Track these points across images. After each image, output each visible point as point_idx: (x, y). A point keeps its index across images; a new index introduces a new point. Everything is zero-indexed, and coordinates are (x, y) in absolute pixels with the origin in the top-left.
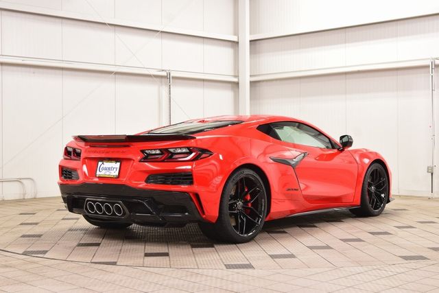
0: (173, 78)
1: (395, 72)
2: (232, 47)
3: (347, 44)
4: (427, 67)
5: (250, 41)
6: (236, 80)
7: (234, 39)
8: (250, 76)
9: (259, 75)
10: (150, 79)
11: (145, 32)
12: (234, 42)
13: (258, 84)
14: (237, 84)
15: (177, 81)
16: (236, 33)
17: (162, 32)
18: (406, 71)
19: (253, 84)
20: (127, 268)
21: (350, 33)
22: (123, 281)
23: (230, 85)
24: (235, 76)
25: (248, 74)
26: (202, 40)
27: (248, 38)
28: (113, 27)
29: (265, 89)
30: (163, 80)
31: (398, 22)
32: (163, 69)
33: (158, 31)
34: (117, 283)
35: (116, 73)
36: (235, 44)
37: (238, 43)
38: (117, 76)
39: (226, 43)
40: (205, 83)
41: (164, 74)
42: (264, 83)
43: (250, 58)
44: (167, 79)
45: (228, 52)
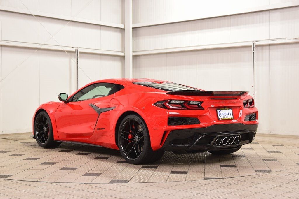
0: (80, 53)
1: (229, 50)
2: (121, 32)
3: (198, 31)
4: (250, 46)
5: (133, 28)
6: (123, 54)
7: (122, 26)
8: (133, 52)
9: (139, 51)
10: (64, 53)
11: (60, 21)
12: (121, 28)
13: (138, 57)
14: (123, 57)
15: (82, 55)
16: (123, 22)
17: (72, 21)
18: (237, 49)
19: (135, 57)
20: (48, 183)
21: (199, 24)
22: (44, 193)
23: (119, 58)
24: (123, 52)
25: (131, 51)
26: (99, 27)
27: (131, 26)
28: (38, 18)
29: (143, 61)
30: (73, 54)
31: (231, 17)
32: (73, 46)
33: (69, 21)
34: (40, 194)
35: (40, 49)
36: (122, 30)
37: (124, 29)
38: (41, 51)
39: (117, 29)
40: (102, 56)
41: (74, 50)
42: (142, 57)
43: (133, 39)
44: (75, 53)
45: (117, 35)
